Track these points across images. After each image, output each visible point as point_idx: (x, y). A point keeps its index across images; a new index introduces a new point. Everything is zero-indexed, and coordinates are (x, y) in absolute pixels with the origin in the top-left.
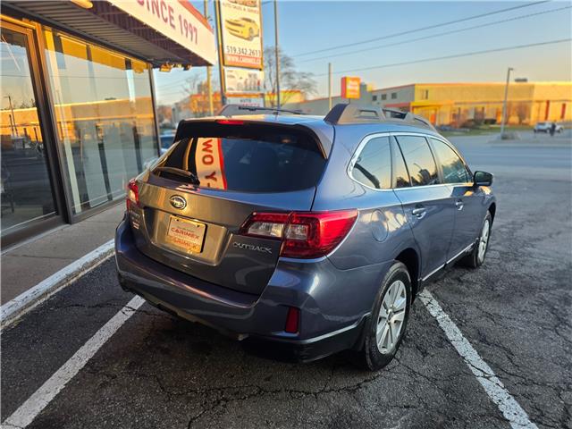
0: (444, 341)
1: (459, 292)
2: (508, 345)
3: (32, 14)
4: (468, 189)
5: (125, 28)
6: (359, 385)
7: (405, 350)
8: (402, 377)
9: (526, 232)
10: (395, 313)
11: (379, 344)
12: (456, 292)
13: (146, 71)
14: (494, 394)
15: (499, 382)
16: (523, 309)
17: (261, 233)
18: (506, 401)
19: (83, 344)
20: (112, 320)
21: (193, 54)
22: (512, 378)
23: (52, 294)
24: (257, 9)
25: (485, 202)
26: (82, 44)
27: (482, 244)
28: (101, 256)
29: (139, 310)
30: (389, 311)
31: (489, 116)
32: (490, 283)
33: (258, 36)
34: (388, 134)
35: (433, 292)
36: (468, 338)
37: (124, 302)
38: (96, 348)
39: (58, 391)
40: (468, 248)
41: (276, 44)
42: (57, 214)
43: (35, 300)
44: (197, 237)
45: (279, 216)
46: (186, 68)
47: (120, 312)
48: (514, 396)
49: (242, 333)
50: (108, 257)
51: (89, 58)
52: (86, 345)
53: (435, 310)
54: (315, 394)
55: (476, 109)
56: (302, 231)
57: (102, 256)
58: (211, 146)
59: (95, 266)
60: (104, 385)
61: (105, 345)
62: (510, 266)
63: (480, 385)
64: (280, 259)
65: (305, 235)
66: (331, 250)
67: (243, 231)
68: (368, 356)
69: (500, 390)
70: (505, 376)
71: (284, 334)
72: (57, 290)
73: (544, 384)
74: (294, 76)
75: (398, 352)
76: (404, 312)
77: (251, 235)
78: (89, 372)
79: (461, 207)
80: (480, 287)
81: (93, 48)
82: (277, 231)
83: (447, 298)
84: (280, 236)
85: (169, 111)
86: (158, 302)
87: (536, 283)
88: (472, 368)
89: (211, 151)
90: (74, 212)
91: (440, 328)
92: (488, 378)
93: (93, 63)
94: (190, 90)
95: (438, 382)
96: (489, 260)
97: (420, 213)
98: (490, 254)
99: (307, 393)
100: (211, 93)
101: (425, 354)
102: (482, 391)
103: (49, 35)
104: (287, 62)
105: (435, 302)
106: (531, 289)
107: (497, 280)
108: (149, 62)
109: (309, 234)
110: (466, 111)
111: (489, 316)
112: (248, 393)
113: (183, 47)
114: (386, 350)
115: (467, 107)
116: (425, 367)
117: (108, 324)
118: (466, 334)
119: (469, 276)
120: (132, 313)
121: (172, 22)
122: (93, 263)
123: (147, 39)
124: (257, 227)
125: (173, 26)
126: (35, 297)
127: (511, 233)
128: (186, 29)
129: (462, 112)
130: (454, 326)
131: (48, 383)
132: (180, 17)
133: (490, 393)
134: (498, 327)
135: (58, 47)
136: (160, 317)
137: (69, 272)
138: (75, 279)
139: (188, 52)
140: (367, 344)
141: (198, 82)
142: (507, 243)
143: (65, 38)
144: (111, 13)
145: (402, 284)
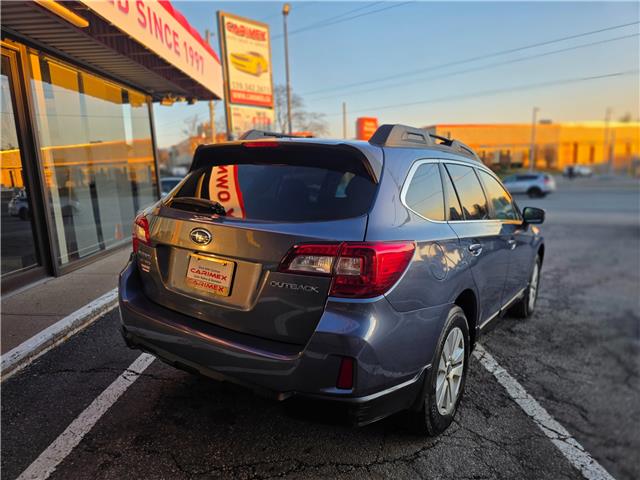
0: (506, 399)
1: (512, 344)
2: (578, 401)
3: (16, 34)
4: (518, 227)
5: (124, 53)
6: (417, 454)
7: (465, 411)
8: (466, 442)
9: (572, 279)
10: (454, 366)
11: (439, 403)
12: (510, 344)
13: (145, 105)
14: (574, 458)
15: (577, 444)
16: (587, 360)
17: (304, 269)
18: (589, 466)
19: (76, 417)
20: (111, 387)
21: (200, 85)
22: (592, 440)
23: (36, 357)
24: (266, 43)
25: (534, 243)
26: (73, 72)
27: (532, 290)
28: (93, 312)
29: (144, 374)
30: (448, 364)
31: (516, 159)
32: (545, 334)
33: (266, 71)
34: (437, 161)
35: (484, 345)
36: (533, 394)
37: (124, 365)
38: (93, 421)
39: (48, 475)
40: (519, 294)
41: (288, 80)
42: (40, 265)
43: (14, 366)
44: (224, 278)
45: (327, 249)
46: (190, 102)
47: (120, 377)
48: (598, 459)
49: (283, 392)
50: (102, 314)
51: (81, 90)
52: (80, 418)
53: (490, 364)
54: (367, 467)
55: (501, 153)
56: (354, 266)
57: (95, 313)
58: (226, 181)
59: (86, 325)
60: (105, 466)
61: (104, 417)
62: (564, 314)
63: (556, 449)
64: (329, 299)
65: (359, 270)
66: (389, 288)
67: (283, 267)
68: (428, 418)
69: (580, 453)
70: (582, 437)
71: (335, 391)
72: (41, 353)
73: (627, 444)
74: (304, 116)
75: (458, 414)
76: (462, 365)
77: (291, 272)
78: (85, 450)
79: (514, 246)
80: (534, 339)
81: (86, 76)
82: (324, 265)
83: (501, 350)
84: (328, 272)
85: (164, 156)
86: (175, 358)
87: (594, 332)
88: (543, 429)
89: (227, 187)
90: (60, 262)
91: (500, 384)
92: (564, 440)
93: (86, 96)
94: (189, 132)
95: (509, 447)
96: (539, 309)
97: (476, 249)
98: (539, 303)
99: (357, 466)
100: (214, 136)
101: (487, 414)
102: (560, 455)
103: (35, 59)
104: (297, 102)
105: (488, 356)
106: (591, 339)
107: (552, 331)
108: (149, 94)
109: (363, 269)
110: (491, 155)
111: (551, 369)
112: (285, 468)
113: (188, 77)
114: (445, 410)
115: (492, 150)
116: (490, 430)
117: (106, 392)
118: (529, 391)
119: (520, 326)
120: (135, 378)
121: (178, 49)
122: (84, 321)
123: (148, 68)
124: (299, 262)
125: (178, 53)
126: (15, 361)
127: (557, 279)
128: (192, 57)
129: (487, 156)
130: (515, 382)
131: (34, 465)
132: (185, 44)
133: (569, 457)
134: (564, 381)
135: (46, 77)
136: (170, 382)
137: (56, 332)
138: (62, 340)
139: (193, 82)
140: (427, 402)
141: (198, 124)
142: (555, 290)
143: (53, 64)
144: (108, 35)
145: (460, 331)
